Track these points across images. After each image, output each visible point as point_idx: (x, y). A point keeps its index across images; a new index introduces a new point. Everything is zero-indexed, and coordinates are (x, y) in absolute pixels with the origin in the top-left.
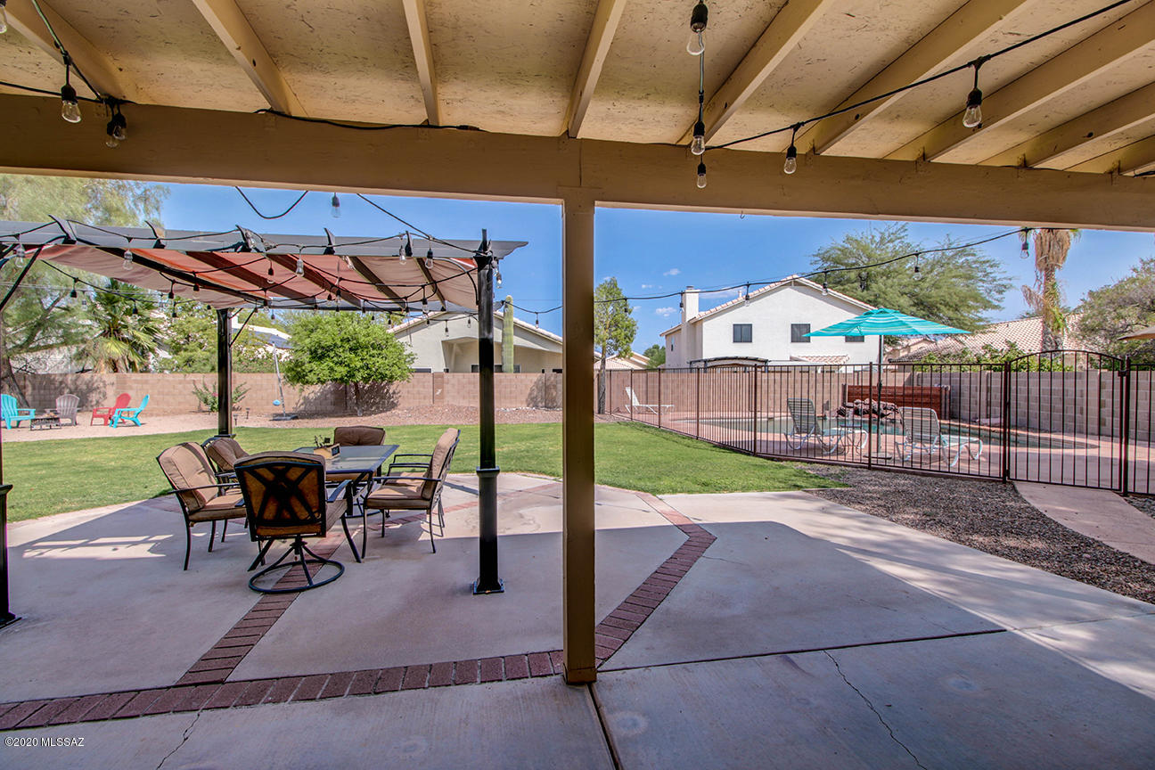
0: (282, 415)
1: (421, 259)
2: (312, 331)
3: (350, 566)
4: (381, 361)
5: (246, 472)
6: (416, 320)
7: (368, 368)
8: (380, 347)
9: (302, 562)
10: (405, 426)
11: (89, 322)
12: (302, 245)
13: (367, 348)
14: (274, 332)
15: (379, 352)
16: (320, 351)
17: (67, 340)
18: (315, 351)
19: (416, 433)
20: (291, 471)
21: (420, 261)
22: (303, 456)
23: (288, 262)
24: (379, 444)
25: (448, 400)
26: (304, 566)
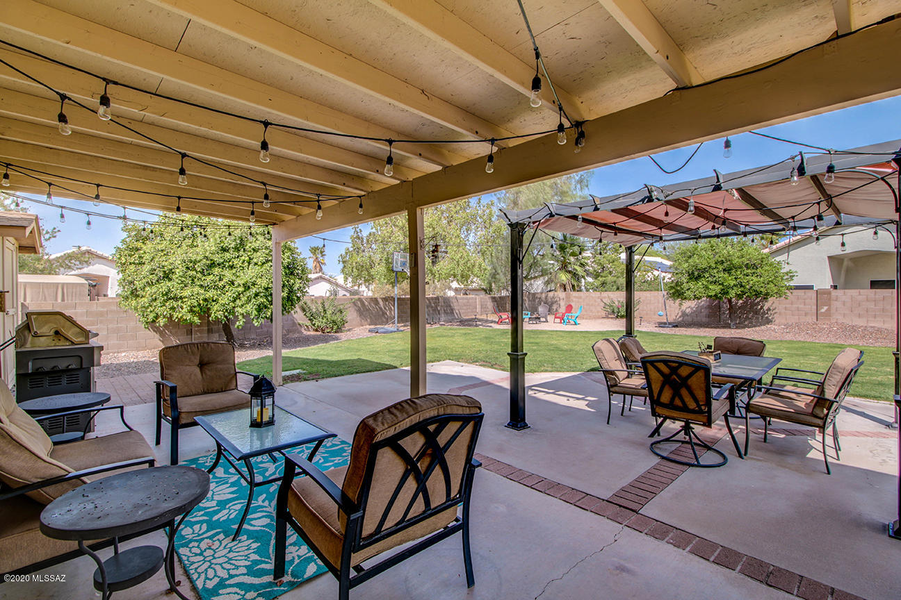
0: (665, 323)
1: (815, 176)
2: (690, 257)
3: (732, 458)
4: (755, 279)
5: (648, 364)
6: (795, 238)
7: (741, 286)
8: (755, 267)
9: (690, 442)
10: (781, 341)
11: (552, 262)
12: (694, 188)
13: (741, 268)
14: (659, 260)
15: (753, 271)
16: (696, 273)
17: (544, 273)
18: (693, 273)
19: (797, 349)
20: (682, 368)
21: (815, 178)
22: (692, 358)
23: (681, 205)
24: (759, 356)
25: (838, 317)
26: (692, 446)
